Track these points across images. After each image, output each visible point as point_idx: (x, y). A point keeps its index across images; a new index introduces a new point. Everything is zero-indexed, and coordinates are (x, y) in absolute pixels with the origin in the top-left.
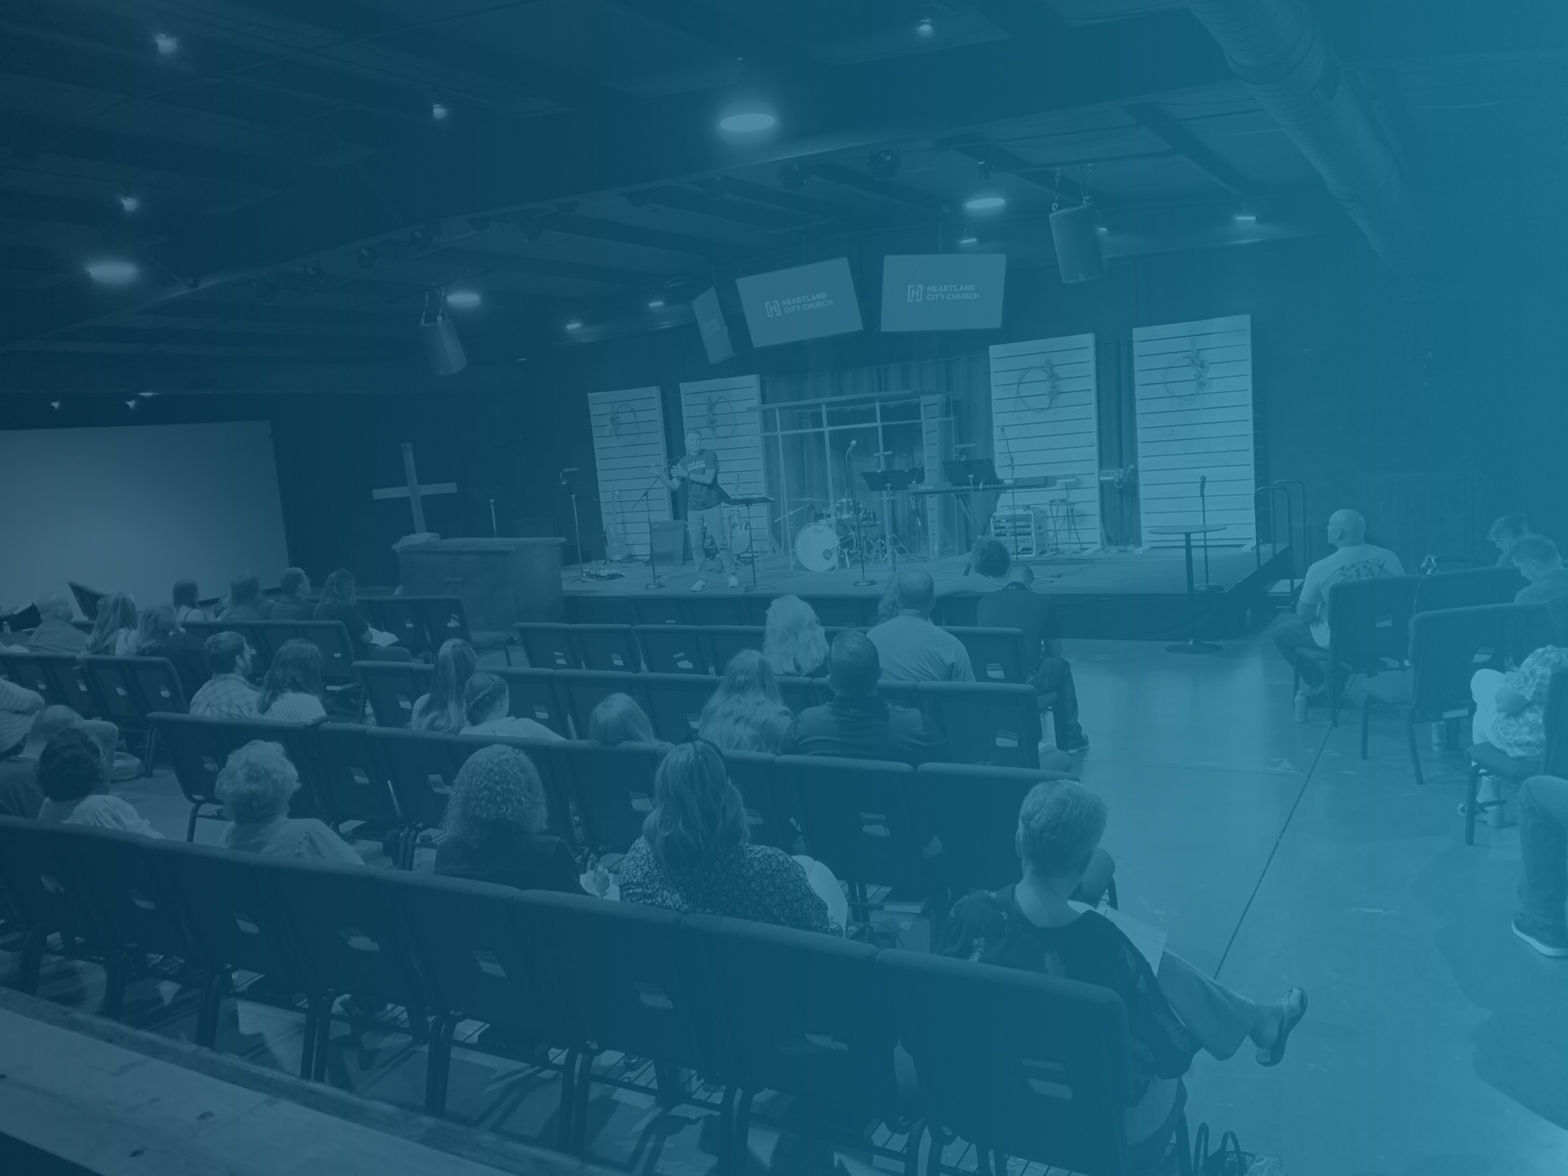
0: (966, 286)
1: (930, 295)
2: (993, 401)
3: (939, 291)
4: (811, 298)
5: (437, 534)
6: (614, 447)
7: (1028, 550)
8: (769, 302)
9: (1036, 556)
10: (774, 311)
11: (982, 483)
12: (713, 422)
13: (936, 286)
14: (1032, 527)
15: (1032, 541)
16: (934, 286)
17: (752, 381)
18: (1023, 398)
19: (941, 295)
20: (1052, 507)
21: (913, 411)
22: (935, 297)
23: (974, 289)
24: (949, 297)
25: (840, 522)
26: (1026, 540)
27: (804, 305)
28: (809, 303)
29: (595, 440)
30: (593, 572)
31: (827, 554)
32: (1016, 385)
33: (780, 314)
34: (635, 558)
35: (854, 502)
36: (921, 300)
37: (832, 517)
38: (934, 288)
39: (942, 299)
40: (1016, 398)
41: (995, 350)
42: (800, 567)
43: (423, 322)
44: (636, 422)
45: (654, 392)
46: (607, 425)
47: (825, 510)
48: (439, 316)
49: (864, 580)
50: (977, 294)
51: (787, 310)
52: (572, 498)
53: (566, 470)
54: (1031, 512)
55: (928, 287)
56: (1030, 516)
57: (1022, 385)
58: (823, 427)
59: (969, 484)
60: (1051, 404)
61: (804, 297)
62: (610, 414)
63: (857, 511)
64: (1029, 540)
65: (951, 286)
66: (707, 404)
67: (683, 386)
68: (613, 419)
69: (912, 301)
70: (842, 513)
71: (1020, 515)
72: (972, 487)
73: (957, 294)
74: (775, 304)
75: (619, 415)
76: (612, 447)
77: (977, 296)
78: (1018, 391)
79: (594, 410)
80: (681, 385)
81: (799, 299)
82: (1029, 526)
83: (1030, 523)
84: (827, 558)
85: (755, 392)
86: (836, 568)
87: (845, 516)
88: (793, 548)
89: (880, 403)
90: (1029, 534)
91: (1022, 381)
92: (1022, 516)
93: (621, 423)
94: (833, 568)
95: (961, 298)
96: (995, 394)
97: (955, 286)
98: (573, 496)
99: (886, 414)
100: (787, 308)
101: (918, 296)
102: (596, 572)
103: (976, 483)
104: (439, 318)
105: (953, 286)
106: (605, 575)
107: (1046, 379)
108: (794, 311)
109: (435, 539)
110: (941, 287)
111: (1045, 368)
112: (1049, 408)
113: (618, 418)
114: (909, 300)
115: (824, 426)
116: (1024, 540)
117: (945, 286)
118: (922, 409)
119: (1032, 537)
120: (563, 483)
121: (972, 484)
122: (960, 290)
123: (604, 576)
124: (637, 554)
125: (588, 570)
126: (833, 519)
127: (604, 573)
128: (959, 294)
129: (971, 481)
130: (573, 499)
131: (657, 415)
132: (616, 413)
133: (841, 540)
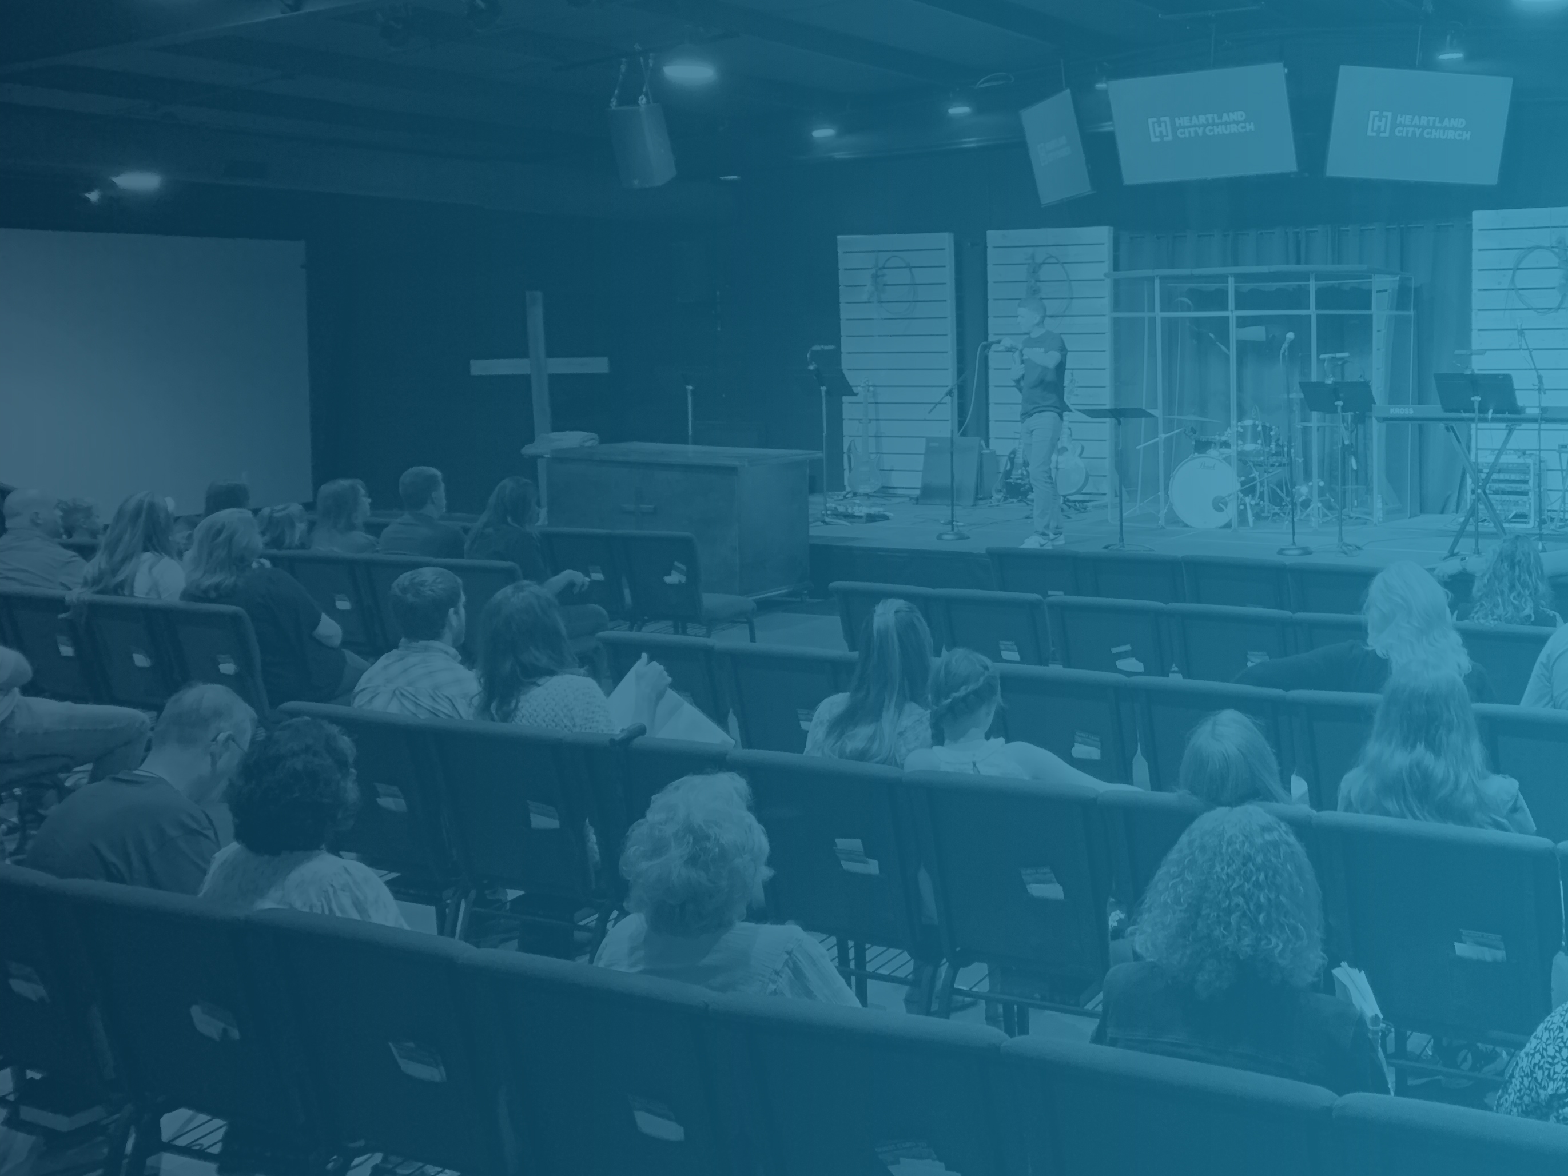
0: (1452, 120)
1: (1400, 128)
2: (1474, 292)
3: (1413, 123)
4: (1220, 118)
5: (594, 435)
6: (873, 319)
7: (1522, 517)
8: (1155, 119)
9: (1533, 527)
10: (1161, 132)
11: (1491, 411)
12: (1035, 291)
13: (1411, 117)
14: (1531, 482)
15: (1530, 504)
16: (1408, 116)
17: (1103, 234)
18: (1520, 291)
19: (1416, 129)
20: (1562, 455)
21: (1363, 298)
22: (1408, 132)
23: (1463, 125)
24: (1428, 134)
25: (1243, 458)
26: (1520, 502)
27: (1210, 128)
28: (1218, 125)
29: (842, 306)
30: (841, 509)
31: (1219, 504)
32: (1511, 271)
33: (1170, 138)
34: (891, 491)
35: (1264, 427)
36: (1387, 134)
37: (1232, 447)
38: (1406, 119)
39: (1417, 135)
40: (1509, 289)
41: (1480, 218)
42: (1174, 519)
43: (614, 104)
44: (912, 284)
45: (945, 240)
46: (865, 286)
47: (1219, 435)
48: (643, 96)
49: (1294, 547)
50: (1467, 133)
51: (1182, 133)
52: (820, 391)
53: (816, 348)
54: (1529, 461)
55: (1399, 116)
56: (1528, 467)
57: (1519, 271)
58: (1227, 310)
59: (1474, 412)
60: (1562, 302)
61: (1210, 116)
62: (872, 268)
63: (1267, 440)
64: (1525, 502)
65: (1432, 118)
66: (1029, 264)
67: (991, 234)
68: (876, 277)
69: (1374, 134)
70: (1244, 442)
71: (1513, 464)
72: (1475, 415)
73: (1438, 130)
74: (1165, 122)
75: (885, 271)
76: (871, 319)
77: (1467, 135)
78: (1513, 280)
79: (845, 261)
80: (989, 233)
81: (1202, 119)
82: (1526, 482)
83: (1527, 477)
84: (1221, 510)
85: (1105, 252)
86: (1233, 526)
87: (1250, 447)
88: (1166, 488)
89: (1316, 280)
90: (1525, 493)
91: (1521, 266)
92: (1515, 465)
93: (888, 283)
94: (1228, 525)
95: (1445, 137)
96: (1478, 280)
97: (1438, 119)
98: (823, 389)
99: (1325, 298)
100: (1182, 130)
101: (1382, 129)
102: (847, 509)
103: (1483, 410)
104: (642, 99)
105: (1434, 118)
106: (862, 514)
107: (1556, 265)
108: (1193, 135)
109: (592, 441)
110: (1417, 118)
111: (1556, 250)
112: (1558, 308)
113: (883, 275)
114: (1370, 133)
115: (1230, 308)
116: (1518, 502)
117: (1423, 118)
118: (1374, 295)
119: (1530, 499)
120: (811, 368)
121: (1477, 411)
122: (1444, 125)
123: (860, 517)
124: (895, 486)
125: (834, 505)
126: (1232, 451)
127: (861, 512)
128: (1442, 131)
129: (1476, 406)
130: (823, 394)
131: (947, 275)
132: (880, 269)
133: (1243, 484)
